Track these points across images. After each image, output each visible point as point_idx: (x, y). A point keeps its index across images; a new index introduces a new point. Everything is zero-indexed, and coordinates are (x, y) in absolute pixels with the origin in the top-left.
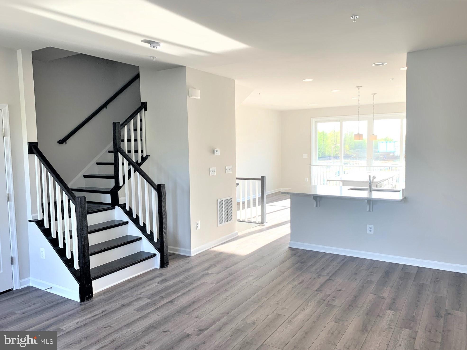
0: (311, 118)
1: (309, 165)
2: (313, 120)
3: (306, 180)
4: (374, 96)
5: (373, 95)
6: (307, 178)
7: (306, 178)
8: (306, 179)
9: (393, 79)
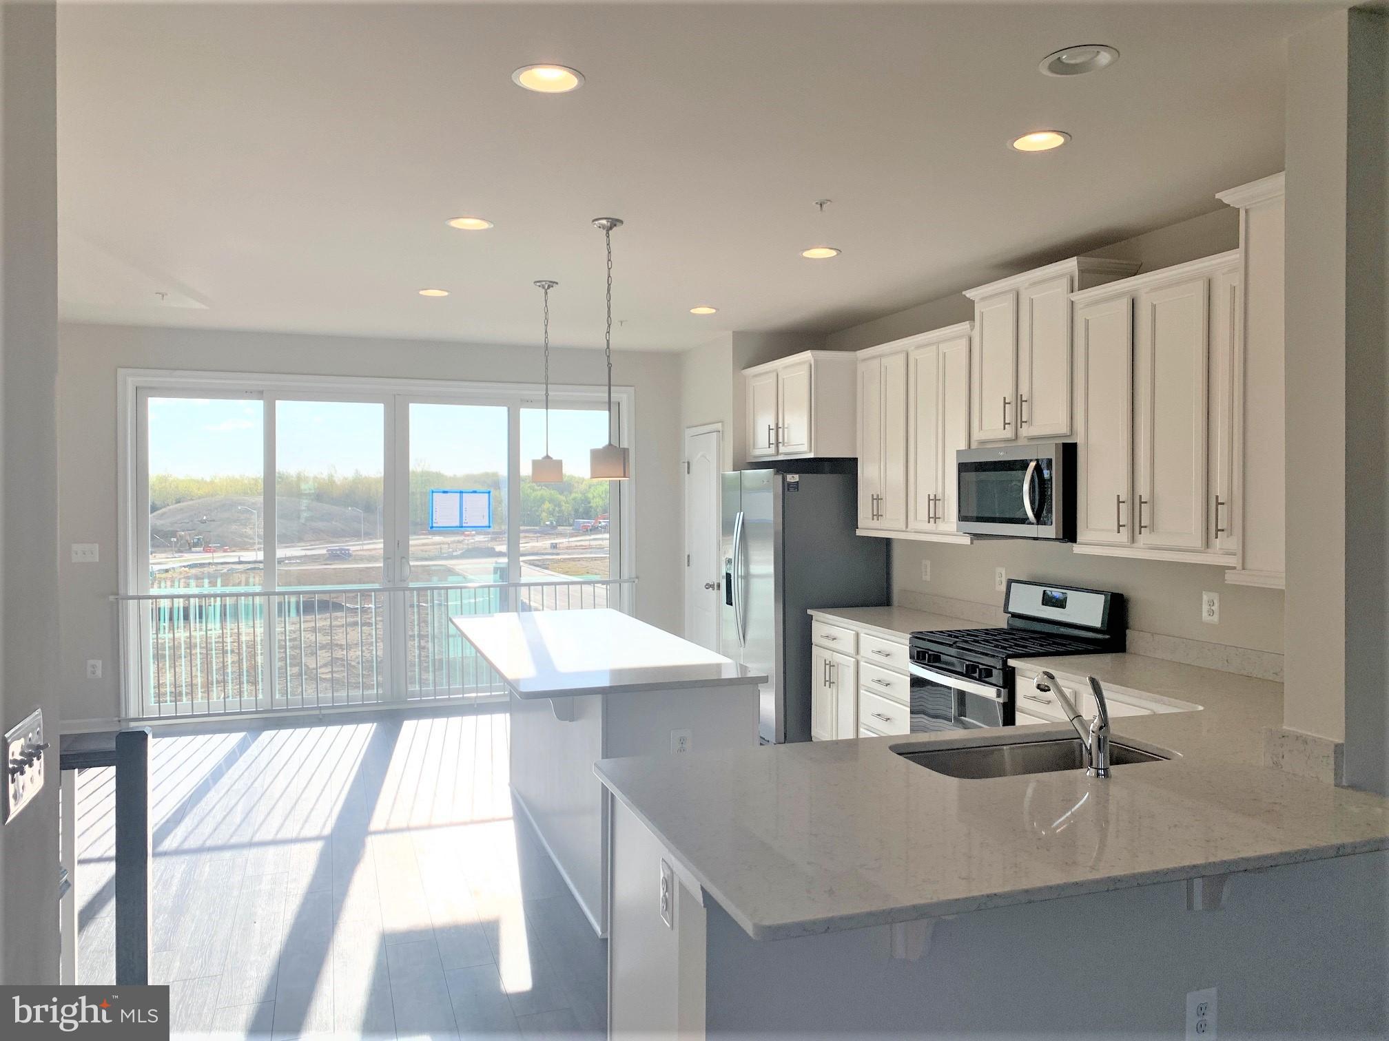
0: (121, 371)
1: (112, 598)
2: (130, 380)
3: (89, 669)
4: (546, 293)
5: (544, 287)
6: (99, 663)
7: (91, 662)
8: (94, 666)
9: (824, 206)
